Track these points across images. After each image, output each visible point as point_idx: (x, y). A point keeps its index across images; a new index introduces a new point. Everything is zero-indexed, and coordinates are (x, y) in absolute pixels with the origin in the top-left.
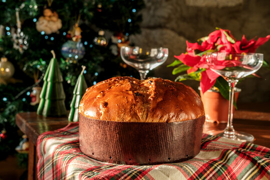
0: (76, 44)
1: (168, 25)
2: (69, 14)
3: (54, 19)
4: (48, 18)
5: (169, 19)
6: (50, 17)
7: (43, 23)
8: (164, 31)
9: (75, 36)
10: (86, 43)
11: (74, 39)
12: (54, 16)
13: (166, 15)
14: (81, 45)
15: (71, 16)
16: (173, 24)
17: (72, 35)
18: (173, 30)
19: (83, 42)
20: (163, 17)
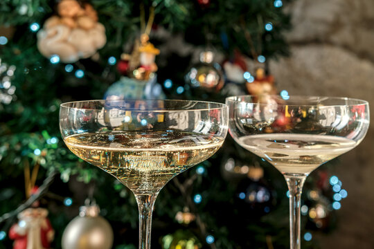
0: (144, 88)
1: (336, 38)
2: (126, 10)
3: (87, 22)
4: (69, 22)
5: (336, 25)
6: (75, 18)
7: (56, 33)
8: (326, 51)
9: (140, 66)
10: (168, 84)
11: (138, 73)
12: (85, 15)
13: (330, 17)
14: (157, 90)
15: (129, 16)
16: (345, 35)
17: (133, 64)
18: (346, 47)
19: (160, 80)
20: (323, 21)
